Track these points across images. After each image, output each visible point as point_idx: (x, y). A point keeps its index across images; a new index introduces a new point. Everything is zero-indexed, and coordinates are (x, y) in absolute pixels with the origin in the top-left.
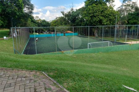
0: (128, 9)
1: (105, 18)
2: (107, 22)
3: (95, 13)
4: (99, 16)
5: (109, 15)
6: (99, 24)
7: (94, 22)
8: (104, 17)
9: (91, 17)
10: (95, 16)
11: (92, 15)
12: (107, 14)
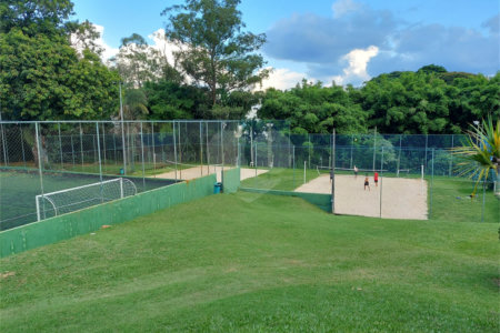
0: (141, 69)
1: (73, 90)
2: (83, 105)
3: (28, 67)
4: (49, 82)
5: (86, 80)
6: (49, 111)
7: (27, 106)
8: (69, 86)
9: (10, 81)
10: (29, 81)
11: (15, 73)
12: (79, 77)
